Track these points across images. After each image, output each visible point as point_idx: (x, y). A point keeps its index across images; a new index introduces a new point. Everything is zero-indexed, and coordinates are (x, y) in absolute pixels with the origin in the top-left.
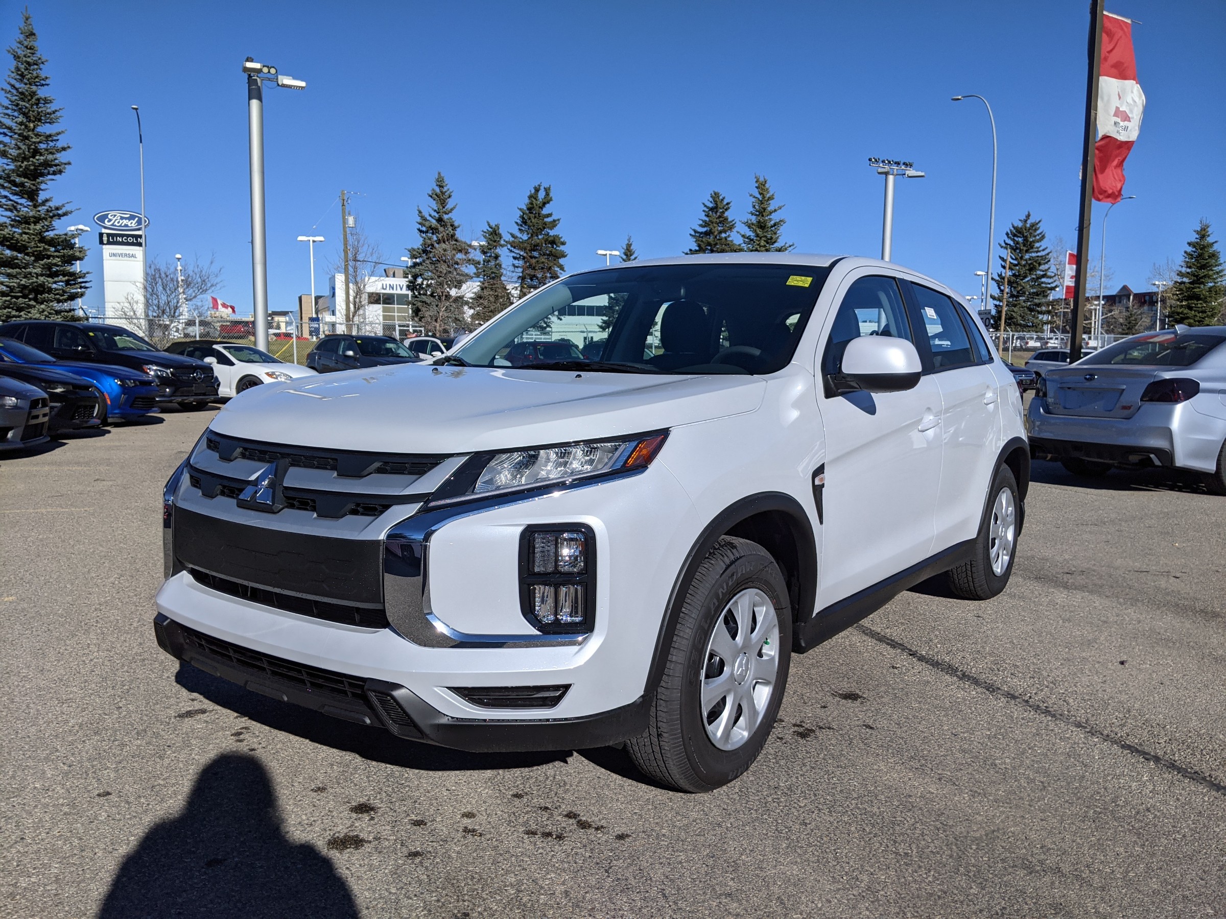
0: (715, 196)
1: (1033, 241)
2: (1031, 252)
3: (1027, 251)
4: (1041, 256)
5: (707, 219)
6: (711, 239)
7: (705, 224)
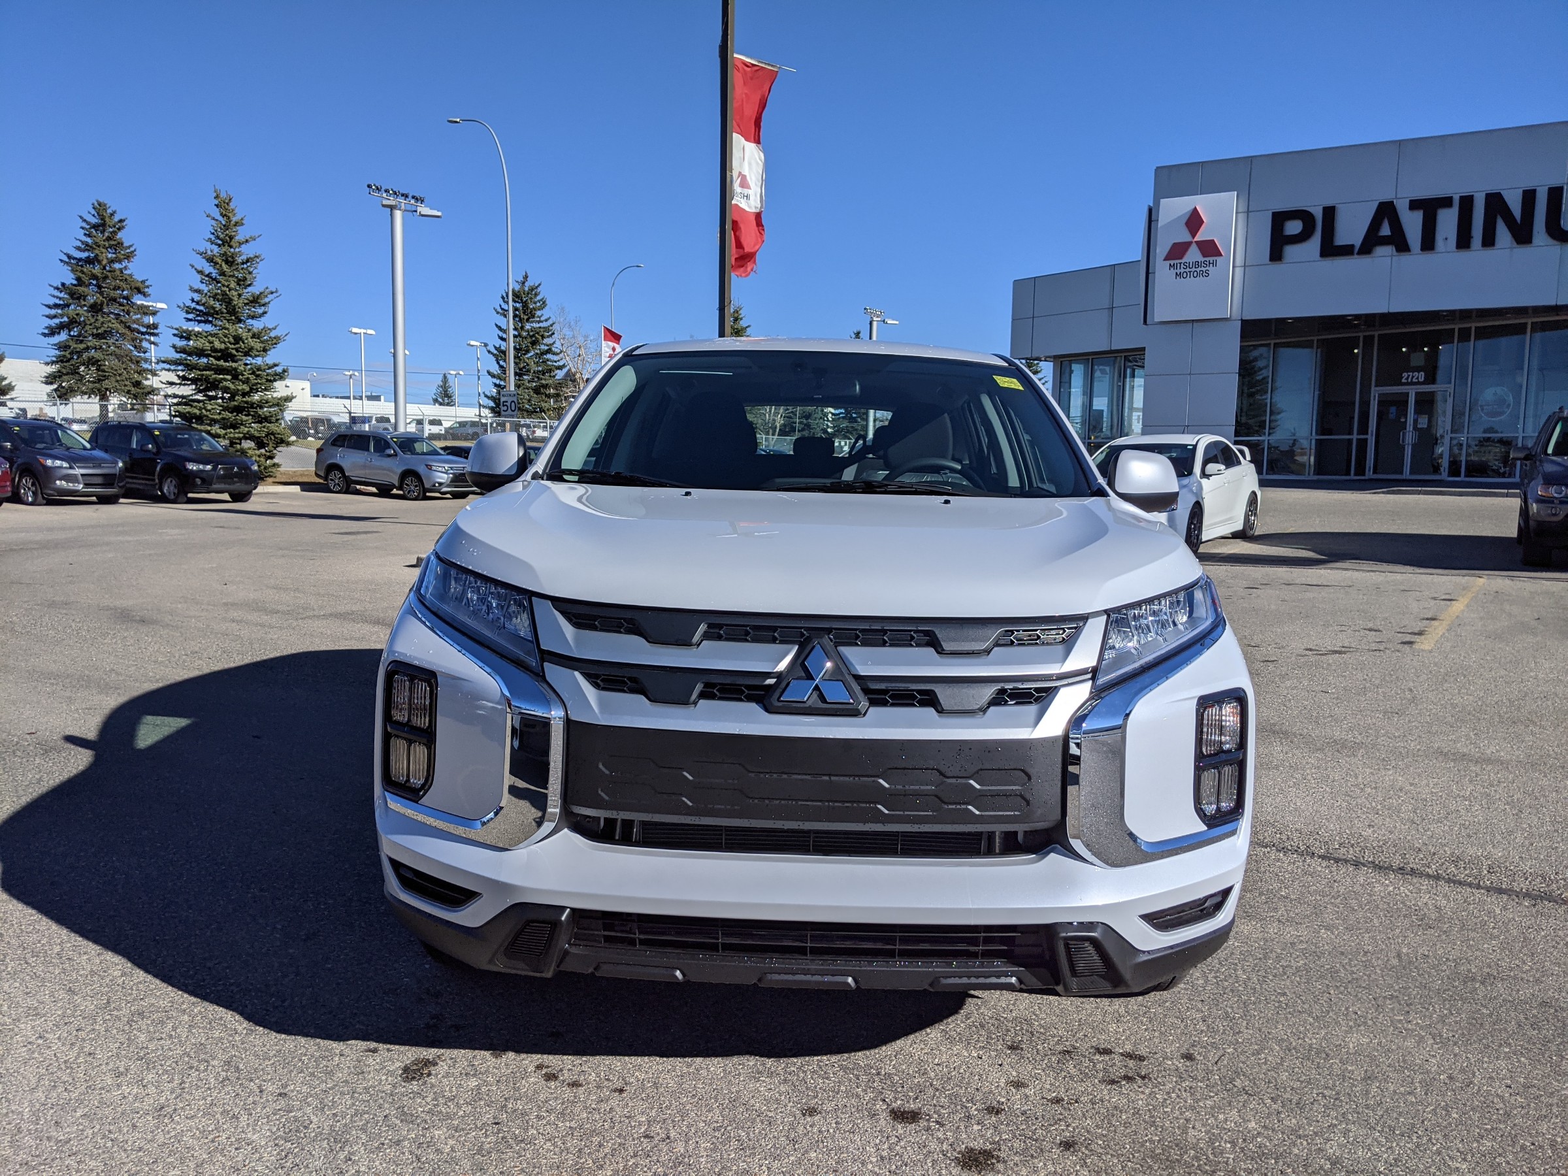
0: (100, 208)
1: (535, 309)
2: (532, 322)
3: (528, 320)
4: (544, 328)
5: (89, 240)
6: (97, 270)
7: (87, 247)
